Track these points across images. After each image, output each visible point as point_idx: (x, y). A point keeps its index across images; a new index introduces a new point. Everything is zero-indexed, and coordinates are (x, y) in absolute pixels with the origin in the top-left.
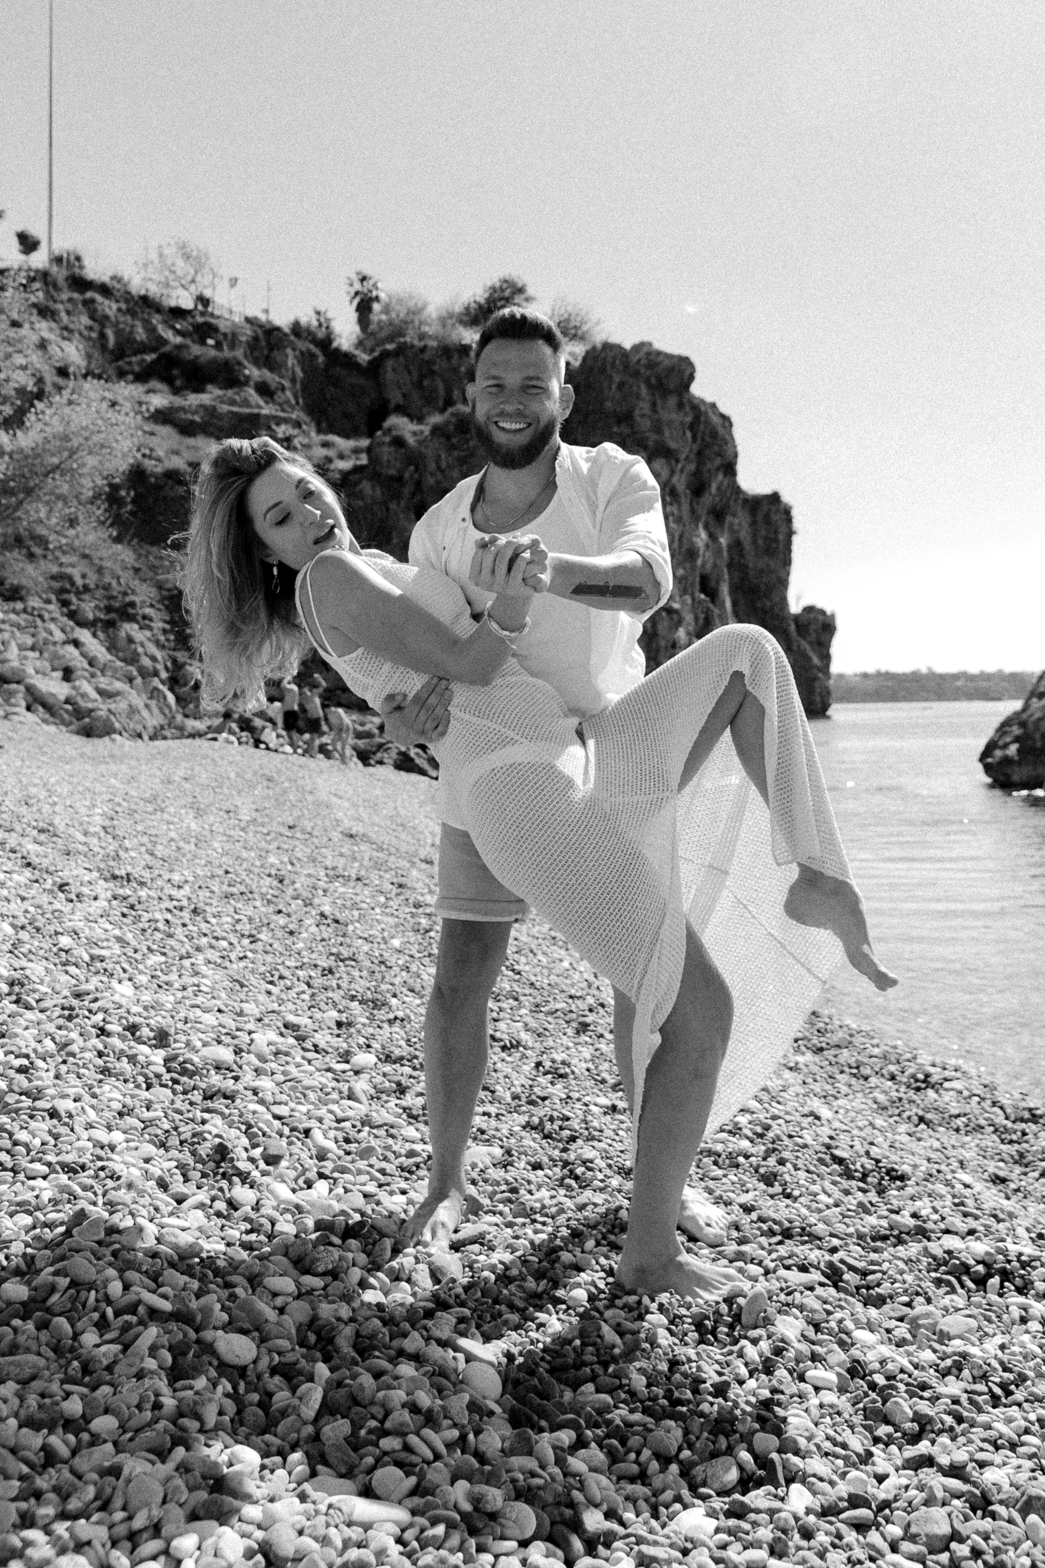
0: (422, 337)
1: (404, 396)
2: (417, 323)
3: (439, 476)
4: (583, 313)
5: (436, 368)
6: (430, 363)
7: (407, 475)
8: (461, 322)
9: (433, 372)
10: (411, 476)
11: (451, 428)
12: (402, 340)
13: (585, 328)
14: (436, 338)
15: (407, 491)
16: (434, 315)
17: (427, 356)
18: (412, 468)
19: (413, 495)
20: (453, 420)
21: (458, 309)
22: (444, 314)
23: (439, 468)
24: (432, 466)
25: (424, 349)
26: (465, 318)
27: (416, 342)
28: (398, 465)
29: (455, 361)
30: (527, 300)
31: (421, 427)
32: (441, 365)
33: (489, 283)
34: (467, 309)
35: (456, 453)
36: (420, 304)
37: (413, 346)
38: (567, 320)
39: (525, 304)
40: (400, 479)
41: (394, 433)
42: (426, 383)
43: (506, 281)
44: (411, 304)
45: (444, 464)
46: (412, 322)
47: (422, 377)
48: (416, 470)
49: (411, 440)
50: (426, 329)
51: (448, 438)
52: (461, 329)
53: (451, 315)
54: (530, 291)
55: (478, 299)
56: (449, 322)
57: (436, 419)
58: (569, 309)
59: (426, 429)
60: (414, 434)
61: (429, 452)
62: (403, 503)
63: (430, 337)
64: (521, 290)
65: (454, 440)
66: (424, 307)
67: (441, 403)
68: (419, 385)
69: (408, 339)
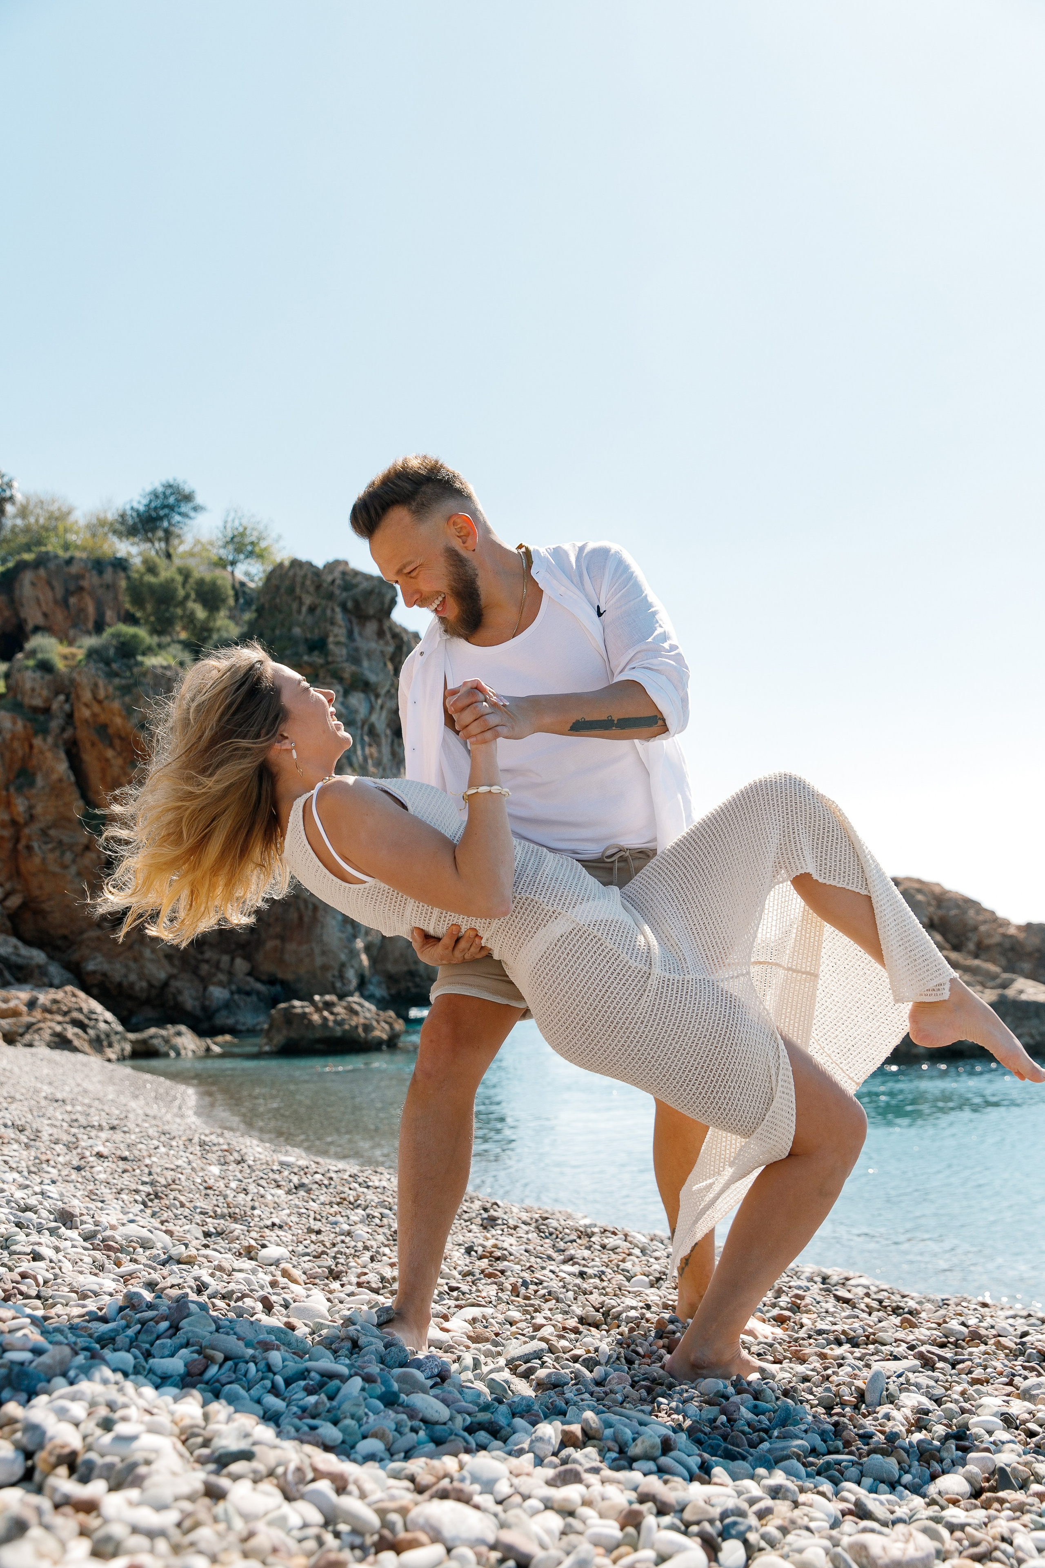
0: (66, 547)
1: (45, 615)
2: (60, 530)
3: (96, 708)
4: (261, 527)
5: (85, 583)
6: (79, 577)
7: (55, 706)
8: (115, 532)
9: (81, 589)
10: (61, 708)
11: (112, 652)
12: (43, 549)
13: (263, 544)
14: (84, 549)
15: (55, 724)
16: (82, 522)
17: (74, 569)
18: (62, 698)
19: (63, 730)
20: (114, 642)
21: (111, 515)
22: (94, 521)
23: (95, 698)
24: (87, 696)
25: (70, 561)
26: (118, 526)
27: (61, 553)
28: (45, 693)
29: (108, 576)
30: (195, 509)
31: (74, 650)
32: (91, 580)
33: (149, 488)
34: (123, 516)
35: (117, 681)
36: (64, 509)
37: (56, 557)
38: (242, 535)
39: (192, 514)
40: (46, 710)
41: (40, 656)
42: (73, 600)
43: (170, 486)
44: (54, 507)
45: (102, 694)
46: (55, 528)
47: (68, 593)
48: (67, 700)
49: (60, 665)
50: (72, 537)
51: (108, 663)
52: (115, 539)
53: (102, 523)
54: (199, 500)
55: (136, 505)
56: (100, 531)
57: (91, 641)
58: (245, 522)
59: (80, 654)
60: (65, 657)
61: (84, 680)
62: (50, 740)
63: (77, 547)
64: (188, 498)
65: (115, 666)
66: (69, 513)
67: (90, 625)
68: (65, 603)
69: (50, 548)
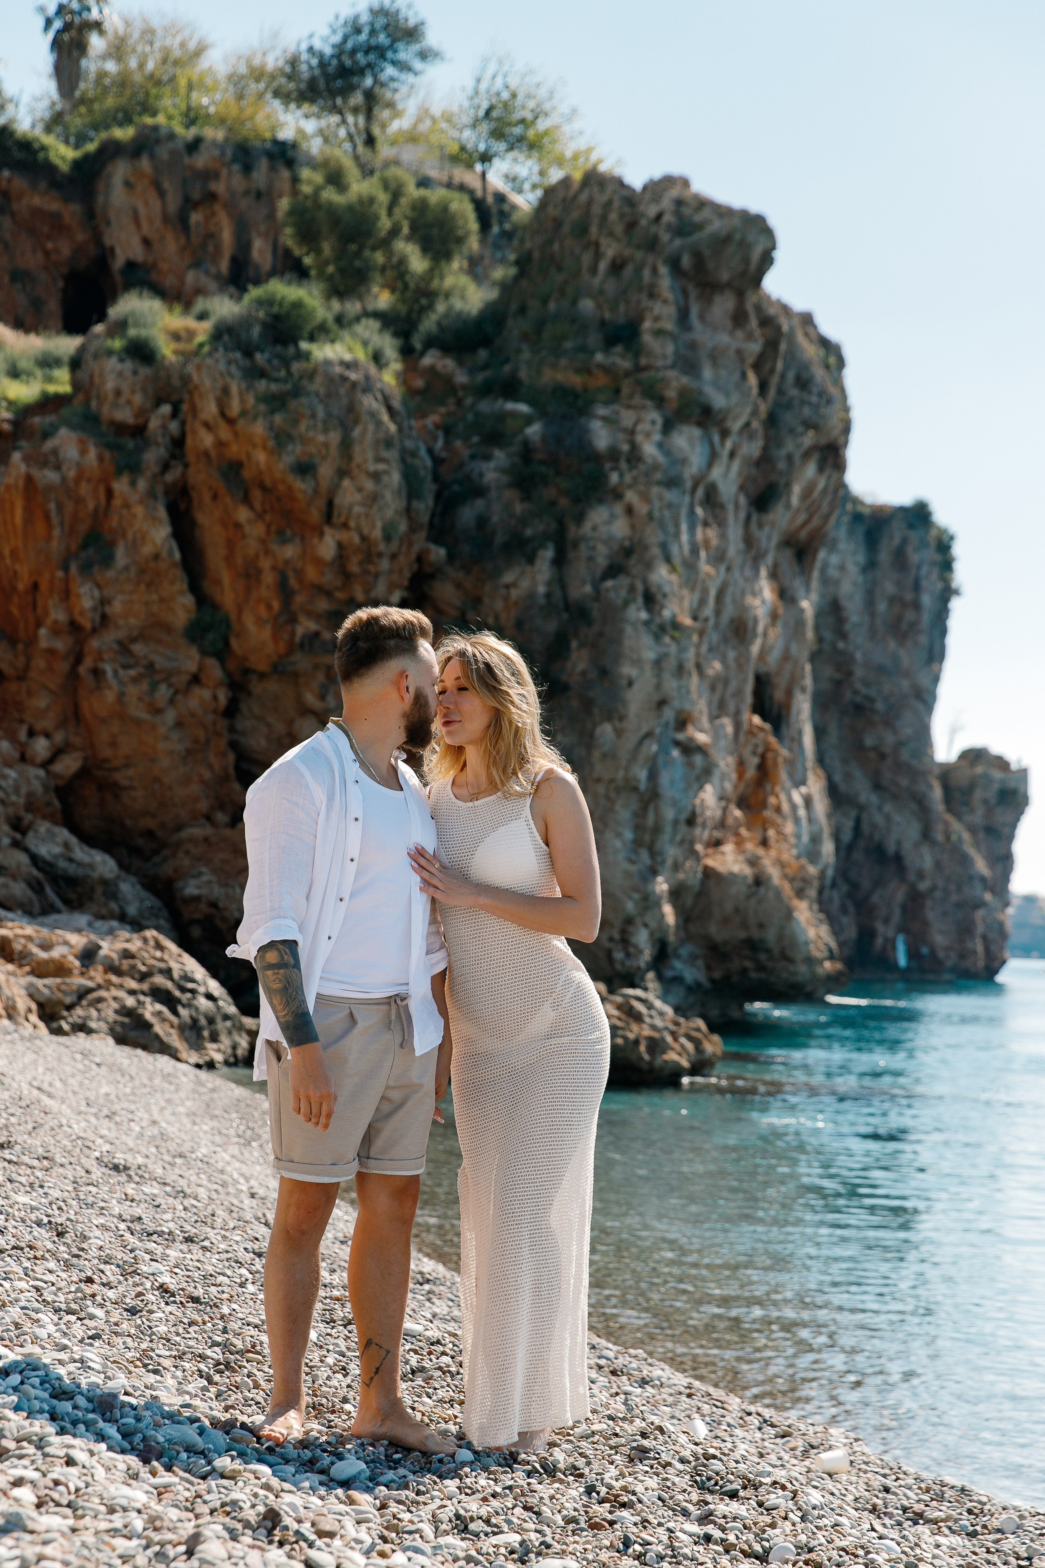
0: (192, 117)
1: (147, 241)
2: (183, 82)
3: (225, 433)
4: (543, 92)
5: (219, 188)
6: (209, 175)
7: (154, 424)
8: (278, 92)
9: (212, 197)
10: (164, 427)
11: (256, 331)
12: (149, 120)
13: (542, 125)
14: (222, 122)
15: (152, 457)
16: (221, 71)
17: (200, 161)
18: (166, 409)
19: (166, 467)
20: (262, 315)
21: (273, 61)
22: (243, 69)
23: (223, 414)
24: (210, 409)
25: (194, 145)
26: (283, 82)
27: (179, 130)
28: (138, 399)
29: (261, 174)
30: (424, 55)
31: (189, 323)
32: (230, 182)
33: (345, 15)
34: (294, 62)
35: (262, 385)
36: (191, 46)
37: (172, 136)
38: (505, 101)
39: (417, 65)
40: (139, 431)
41: (134, 333)
42: (195, 217)
43: (383, 12)
44: (172, 42)
45: (235, 407)
46: (173, 79)
47: (189, 204)
48: (175, 414)
49: (167, 350)
50: (201, 99)
51: (248, 352)
52: (276, 106)
53: (257, 74)
54: (432, 38)
55: (318, 45)
56: (254, 87)
57: (223, 309)
58: (514, 83)
60: (176, 336)
61: (205, 380)
62: (142, 484)
63: (209, 118)
64: (412, 34)
65: (260, 358)
66: (199, 52)
68: (180, 223)
69: (161, 119)
